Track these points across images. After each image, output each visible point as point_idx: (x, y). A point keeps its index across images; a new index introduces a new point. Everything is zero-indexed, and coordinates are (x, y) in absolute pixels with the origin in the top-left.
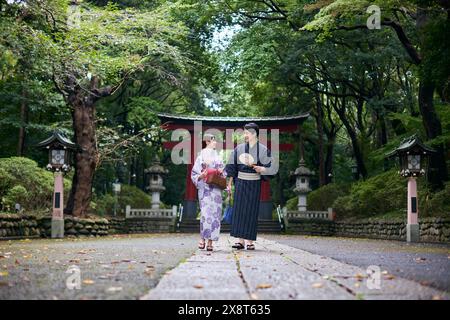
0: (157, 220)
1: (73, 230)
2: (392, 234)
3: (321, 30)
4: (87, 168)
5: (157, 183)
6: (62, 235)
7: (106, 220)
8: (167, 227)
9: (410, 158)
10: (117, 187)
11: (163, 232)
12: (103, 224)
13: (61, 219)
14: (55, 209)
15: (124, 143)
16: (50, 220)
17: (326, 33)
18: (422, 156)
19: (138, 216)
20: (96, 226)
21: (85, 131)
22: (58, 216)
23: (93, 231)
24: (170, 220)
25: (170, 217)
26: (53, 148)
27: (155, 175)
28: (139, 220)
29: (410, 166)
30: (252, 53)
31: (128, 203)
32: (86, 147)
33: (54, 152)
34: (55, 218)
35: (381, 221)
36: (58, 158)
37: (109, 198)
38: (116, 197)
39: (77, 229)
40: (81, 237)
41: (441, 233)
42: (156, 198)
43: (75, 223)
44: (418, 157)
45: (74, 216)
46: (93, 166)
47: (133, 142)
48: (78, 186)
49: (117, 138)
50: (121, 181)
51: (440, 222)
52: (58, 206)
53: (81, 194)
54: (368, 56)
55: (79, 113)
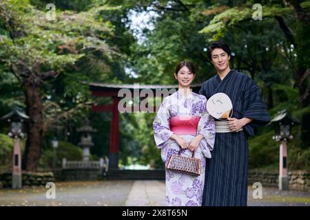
0: (87, 170)
1: (28, 182)
2: (271, 182)
3: (216, 32)
4: (37, 134)
5: (87, 140)
6: (20, 186)
7: (51, 174)
8: (95, 176)
9: (282, 127)
10: (55, 144)
11: (93, 180)
12: (49, 176)
13: (20, 174)
14: (15, 167)
15: (65, 114)
16: (11, 174)
17: (219, 34)
18: (291, 126)
19: (72, 167)
20: (45, 179)
21: (35, 106)
22: (17, 171)
23: (43, 182)
24: (98, 170)
25: (98, 167)
26: (12, 121)
27: (85, 134)
28: (73, 170)
29: (282, 134)
30: (164, 44)
31: (64, 156)
32: (36, 119)
33: (13, 124)
34: (15, 173)
35: (264, 172)
36: (17, 128)
37: (49, 153)
38: (55, 152)
39: (31, 181)
40: (34, 187)
41: (305, 183)
42: (86, 152)
43: (29, 176)
44: (288, 127)
45: (27, 170)
46: (41, 132)
47: (72, 113)
48: (30, 148)
49: (59, 110)
50: (58, 139)
51: (304, 175)
52: (17, 164)
53: (32, 154)
54: (258, 37)
55: (30, 92)
